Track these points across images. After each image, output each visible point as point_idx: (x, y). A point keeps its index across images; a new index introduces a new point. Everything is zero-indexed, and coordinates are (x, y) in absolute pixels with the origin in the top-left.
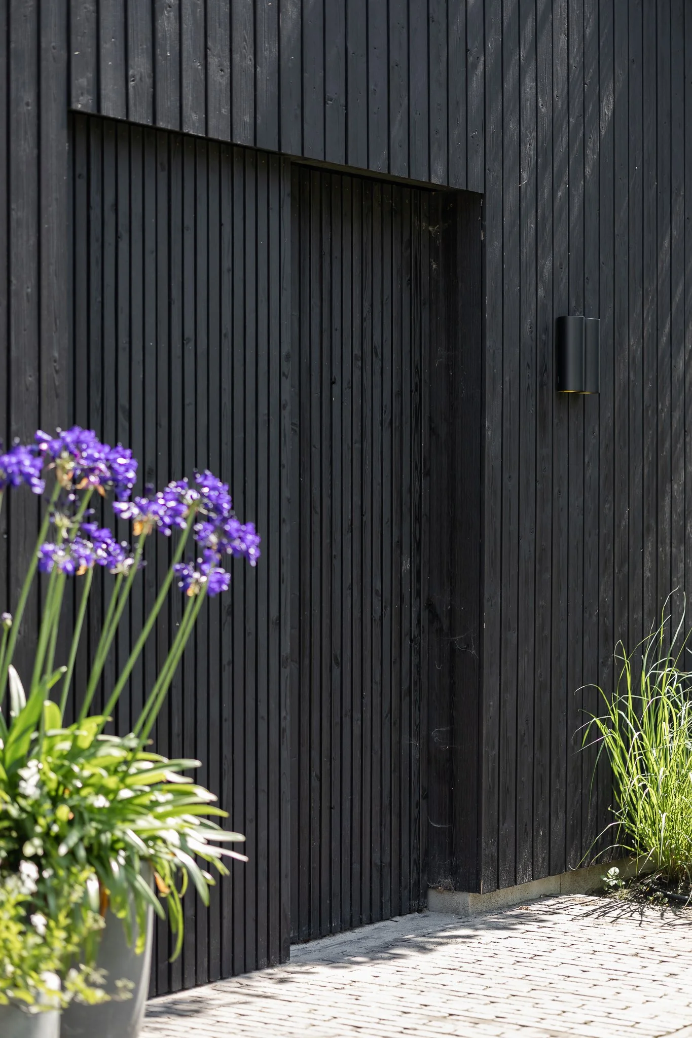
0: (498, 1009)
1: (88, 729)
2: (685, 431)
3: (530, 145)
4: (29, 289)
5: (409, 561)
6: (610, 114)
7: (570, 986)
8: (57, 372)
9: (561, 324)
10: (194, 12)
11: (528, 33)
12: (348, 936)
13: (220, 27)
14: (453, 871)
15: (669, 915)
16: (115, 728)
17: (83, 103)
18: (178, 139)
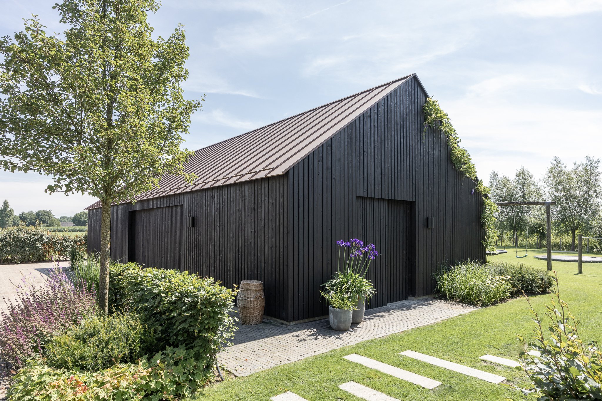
0: (414, 314)
1: (357, 276)
5: (405, 251)
7: (426, 311)
9: (427, 219)
12: (396, 302)
14: (412, 294)
15: (445, 302)
16: (361, 276)
17: (358, 195)
18: (371, 198)
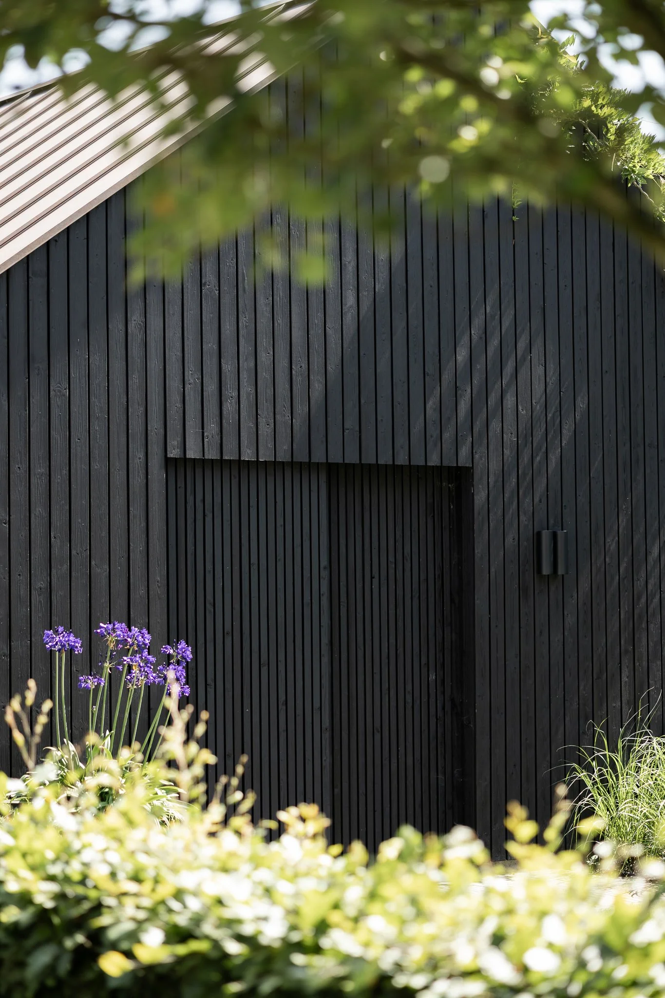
2: (661, 591)
3: (511, 434)
4: (141, 547)
5: (434, 675)
6: (584, 406)
8: (159, 587)
9: (538, 536)
10: (248, 398)
11: (509, 369)
13: (266, 402)
17: (175, 454)
18: (238, 463)
